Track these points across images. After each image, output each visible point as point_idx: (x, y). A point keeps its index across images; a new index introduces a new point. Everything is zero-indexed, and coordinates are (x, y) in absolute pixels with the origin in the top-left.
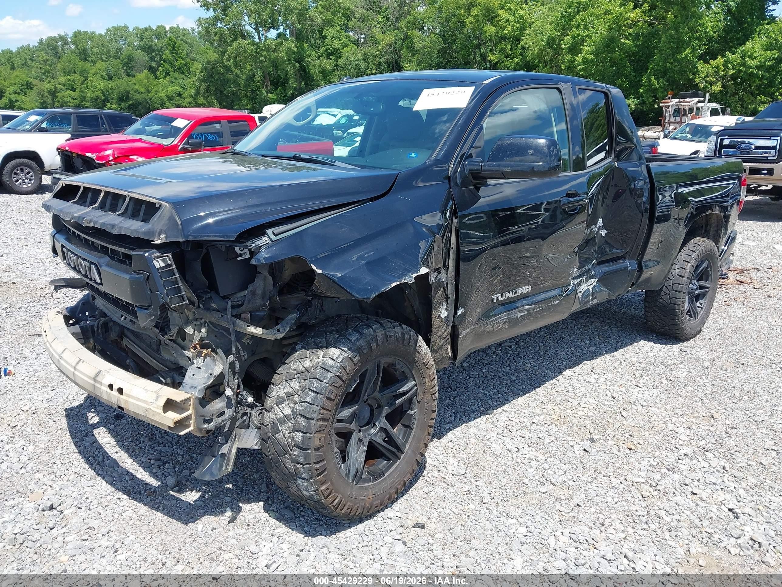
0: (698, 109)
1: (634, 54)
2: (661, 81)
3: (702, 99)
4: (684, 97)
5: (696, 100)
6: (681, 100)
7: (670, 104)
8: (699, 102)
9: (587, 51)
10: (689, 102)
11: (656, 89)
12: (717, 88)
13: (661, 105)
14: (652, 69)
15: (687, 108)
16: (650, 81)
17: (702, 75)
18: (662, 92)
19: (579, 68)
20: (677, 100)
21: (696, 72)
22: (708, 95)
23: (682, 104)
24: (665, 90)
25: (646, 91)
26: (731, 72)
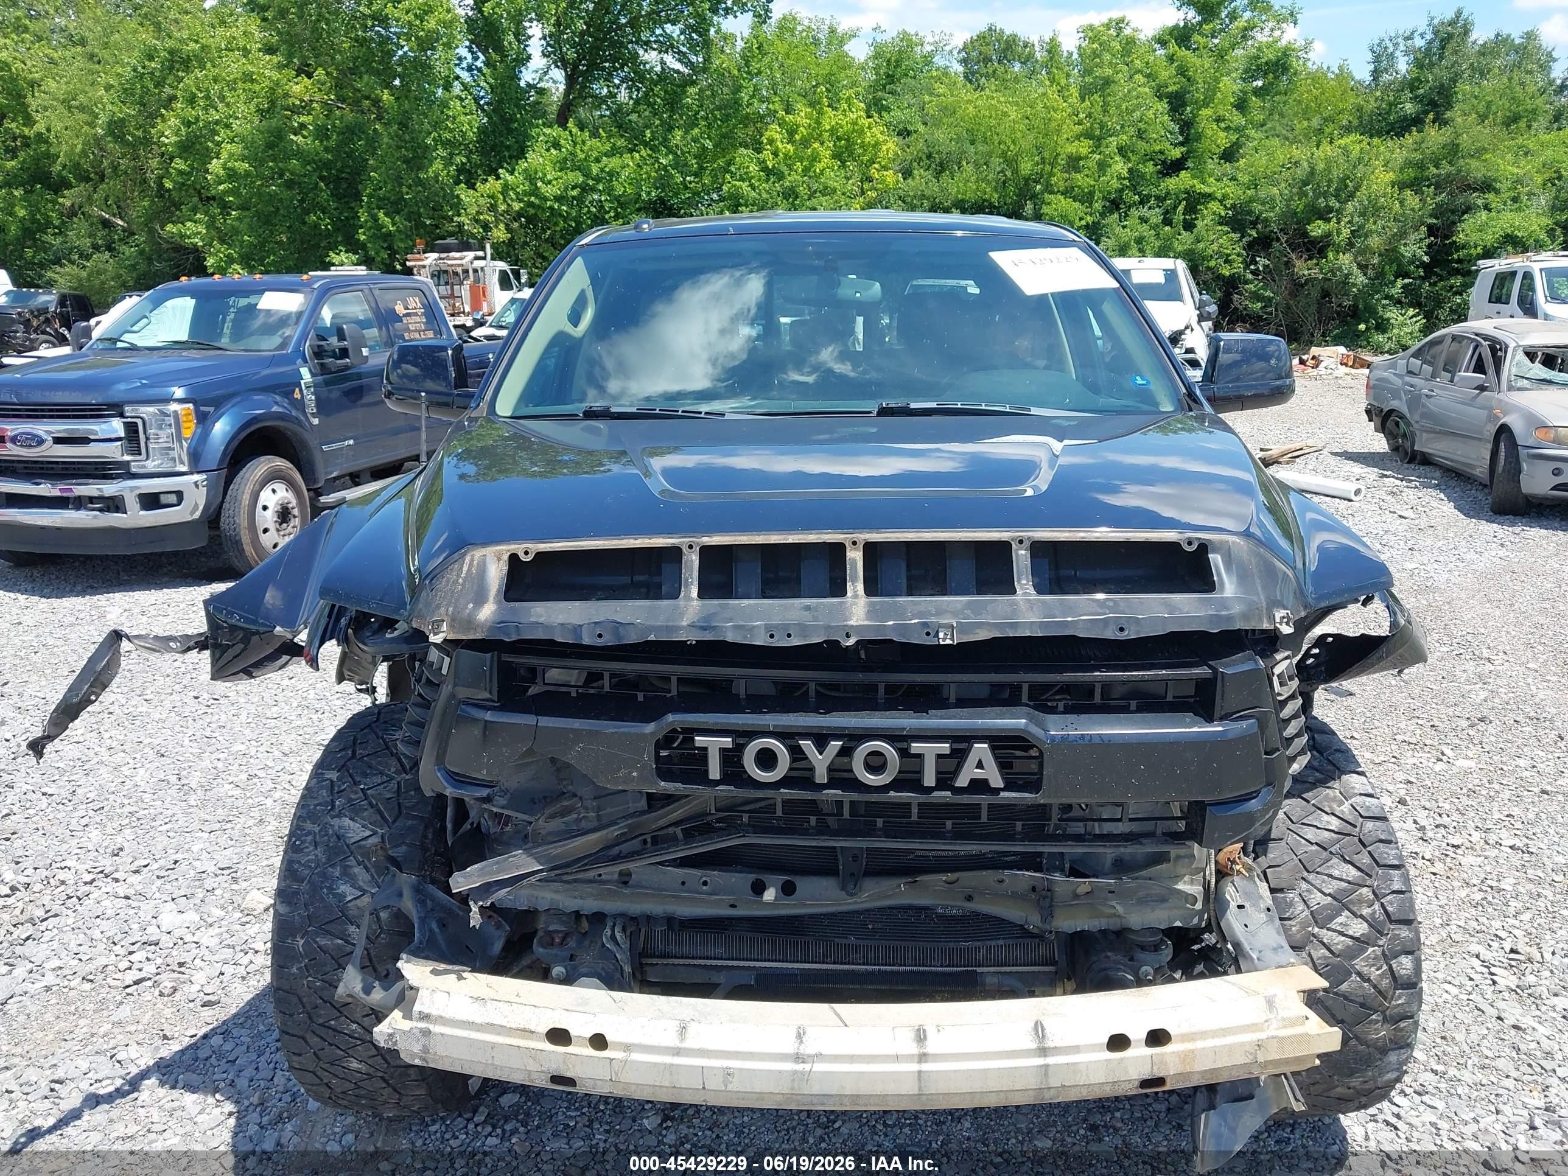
0: (475, 271)
1: (327, 165)
2: (397, 218)
3: (481, 254)
4: (447, 249)
5: (470, 255)
6: (443, 255)
7: (426, 262)
8: (477, 258)
9: (231, 155)
10: (461, 259)
11: (389, 234)
12: (500, 234)
13: (408, 263)
14: (370, 196)
15: (459, 270)
16: (376, 219)
17: (472, 210)
18: (402, 240)
19: (221, 187)
20: (435, 255)
21: (457, 206)
22: (488, 246)
23: (450, 262)
24: (407, 236)
25: (373, 238)
26: (517, 206)
